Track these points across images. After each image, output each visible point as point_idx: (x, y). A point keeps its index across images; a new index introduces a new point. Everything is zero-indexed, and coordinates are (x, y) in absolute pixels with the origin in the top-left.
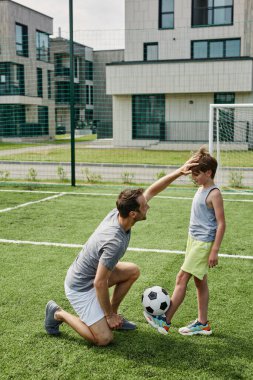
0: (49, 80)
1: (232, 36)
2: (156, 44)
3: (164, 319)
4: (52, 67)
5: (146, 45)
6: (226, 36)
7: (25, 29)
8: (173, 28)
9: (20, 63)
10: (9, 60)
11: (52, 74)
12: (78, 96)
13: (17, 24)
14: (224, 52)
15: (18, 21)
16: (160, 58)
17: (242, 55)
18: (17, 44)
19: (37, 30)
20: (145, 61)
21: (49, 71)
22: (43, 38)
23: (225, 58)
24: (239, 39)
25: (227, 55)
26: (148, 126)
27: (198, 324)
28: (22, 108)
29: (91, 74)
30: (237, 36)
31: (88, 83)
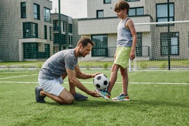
0: (50, 32)
1: (139, 6)
2: (102, 11)
3: (107, 92)
4: (52, 25)
5: (98, 11)
6: (136, 6)
7: (38, 6)
8: (110, 3)
9: (36, 22)
10: (30, 21)
11: (52, 29)
12: (65, 40)
13: (35, 4)
14: (136, 13)
15: (35, 3)
16: (105, 17)
17: (145, 14)
18: (35, 13)
19: (45, 7)
20: (97, 18)
21: (50, 27)
22: (47, 11)
23: (136, 16)
24: (143, 7)
25: (137, 14)
26: (99, 50)
27: (123, 95)
28: (37, 44)
29: (71, 29)
30: (142, 6)
31: (70, 34)
